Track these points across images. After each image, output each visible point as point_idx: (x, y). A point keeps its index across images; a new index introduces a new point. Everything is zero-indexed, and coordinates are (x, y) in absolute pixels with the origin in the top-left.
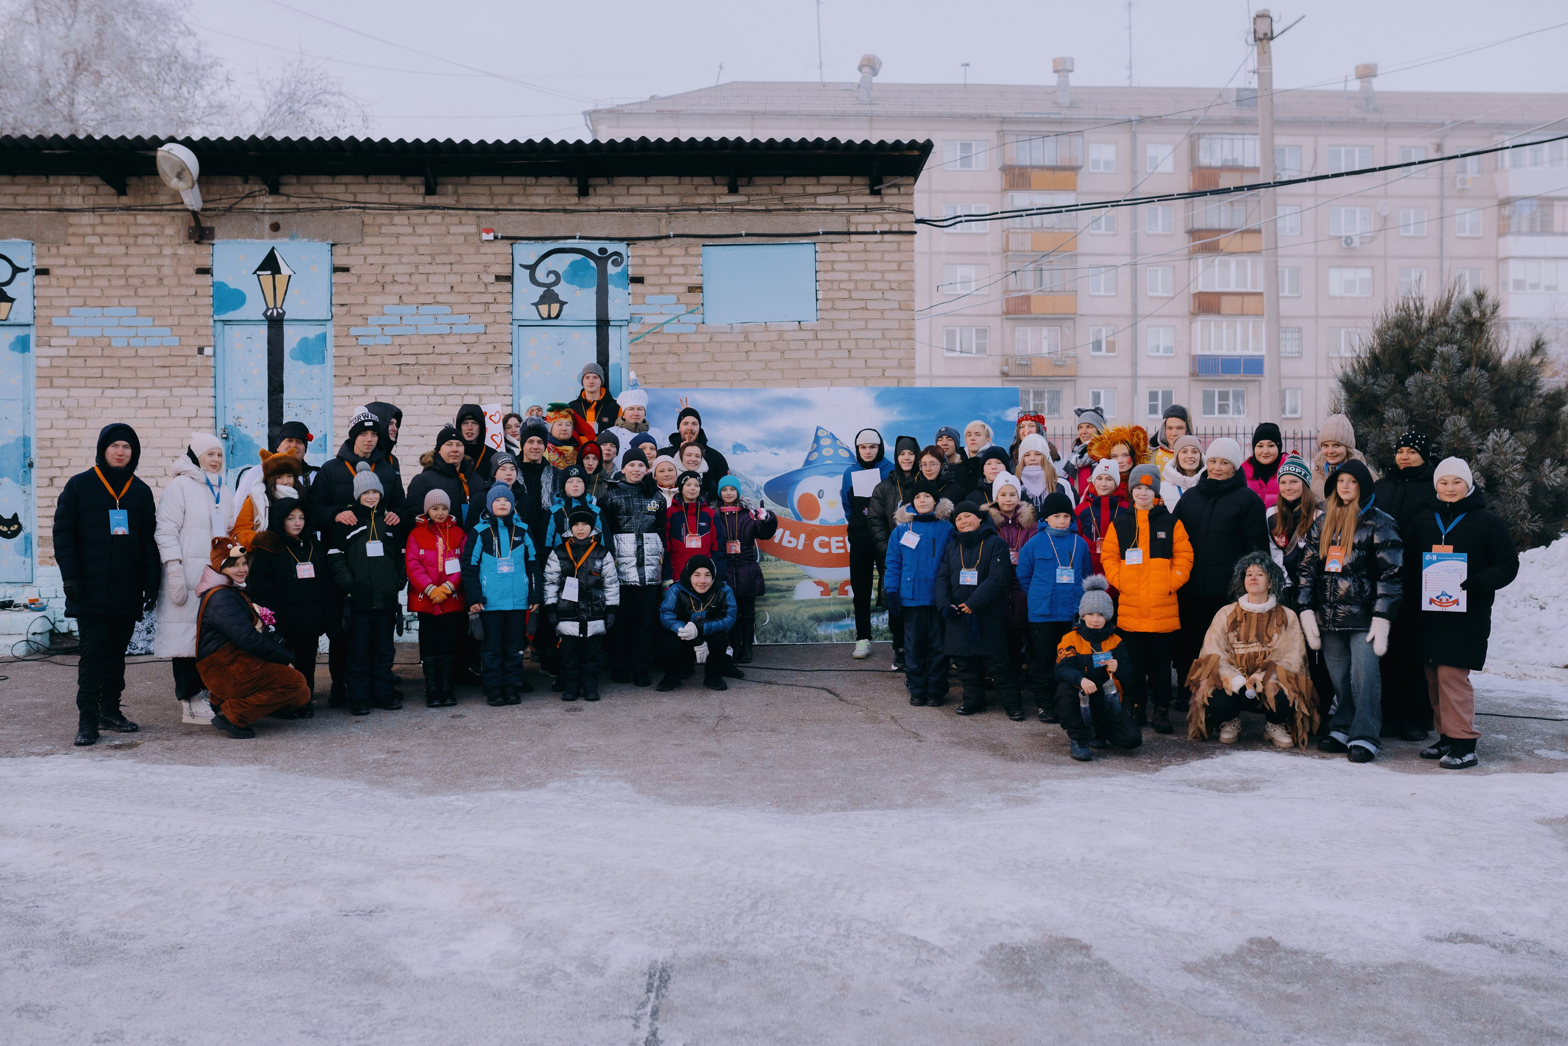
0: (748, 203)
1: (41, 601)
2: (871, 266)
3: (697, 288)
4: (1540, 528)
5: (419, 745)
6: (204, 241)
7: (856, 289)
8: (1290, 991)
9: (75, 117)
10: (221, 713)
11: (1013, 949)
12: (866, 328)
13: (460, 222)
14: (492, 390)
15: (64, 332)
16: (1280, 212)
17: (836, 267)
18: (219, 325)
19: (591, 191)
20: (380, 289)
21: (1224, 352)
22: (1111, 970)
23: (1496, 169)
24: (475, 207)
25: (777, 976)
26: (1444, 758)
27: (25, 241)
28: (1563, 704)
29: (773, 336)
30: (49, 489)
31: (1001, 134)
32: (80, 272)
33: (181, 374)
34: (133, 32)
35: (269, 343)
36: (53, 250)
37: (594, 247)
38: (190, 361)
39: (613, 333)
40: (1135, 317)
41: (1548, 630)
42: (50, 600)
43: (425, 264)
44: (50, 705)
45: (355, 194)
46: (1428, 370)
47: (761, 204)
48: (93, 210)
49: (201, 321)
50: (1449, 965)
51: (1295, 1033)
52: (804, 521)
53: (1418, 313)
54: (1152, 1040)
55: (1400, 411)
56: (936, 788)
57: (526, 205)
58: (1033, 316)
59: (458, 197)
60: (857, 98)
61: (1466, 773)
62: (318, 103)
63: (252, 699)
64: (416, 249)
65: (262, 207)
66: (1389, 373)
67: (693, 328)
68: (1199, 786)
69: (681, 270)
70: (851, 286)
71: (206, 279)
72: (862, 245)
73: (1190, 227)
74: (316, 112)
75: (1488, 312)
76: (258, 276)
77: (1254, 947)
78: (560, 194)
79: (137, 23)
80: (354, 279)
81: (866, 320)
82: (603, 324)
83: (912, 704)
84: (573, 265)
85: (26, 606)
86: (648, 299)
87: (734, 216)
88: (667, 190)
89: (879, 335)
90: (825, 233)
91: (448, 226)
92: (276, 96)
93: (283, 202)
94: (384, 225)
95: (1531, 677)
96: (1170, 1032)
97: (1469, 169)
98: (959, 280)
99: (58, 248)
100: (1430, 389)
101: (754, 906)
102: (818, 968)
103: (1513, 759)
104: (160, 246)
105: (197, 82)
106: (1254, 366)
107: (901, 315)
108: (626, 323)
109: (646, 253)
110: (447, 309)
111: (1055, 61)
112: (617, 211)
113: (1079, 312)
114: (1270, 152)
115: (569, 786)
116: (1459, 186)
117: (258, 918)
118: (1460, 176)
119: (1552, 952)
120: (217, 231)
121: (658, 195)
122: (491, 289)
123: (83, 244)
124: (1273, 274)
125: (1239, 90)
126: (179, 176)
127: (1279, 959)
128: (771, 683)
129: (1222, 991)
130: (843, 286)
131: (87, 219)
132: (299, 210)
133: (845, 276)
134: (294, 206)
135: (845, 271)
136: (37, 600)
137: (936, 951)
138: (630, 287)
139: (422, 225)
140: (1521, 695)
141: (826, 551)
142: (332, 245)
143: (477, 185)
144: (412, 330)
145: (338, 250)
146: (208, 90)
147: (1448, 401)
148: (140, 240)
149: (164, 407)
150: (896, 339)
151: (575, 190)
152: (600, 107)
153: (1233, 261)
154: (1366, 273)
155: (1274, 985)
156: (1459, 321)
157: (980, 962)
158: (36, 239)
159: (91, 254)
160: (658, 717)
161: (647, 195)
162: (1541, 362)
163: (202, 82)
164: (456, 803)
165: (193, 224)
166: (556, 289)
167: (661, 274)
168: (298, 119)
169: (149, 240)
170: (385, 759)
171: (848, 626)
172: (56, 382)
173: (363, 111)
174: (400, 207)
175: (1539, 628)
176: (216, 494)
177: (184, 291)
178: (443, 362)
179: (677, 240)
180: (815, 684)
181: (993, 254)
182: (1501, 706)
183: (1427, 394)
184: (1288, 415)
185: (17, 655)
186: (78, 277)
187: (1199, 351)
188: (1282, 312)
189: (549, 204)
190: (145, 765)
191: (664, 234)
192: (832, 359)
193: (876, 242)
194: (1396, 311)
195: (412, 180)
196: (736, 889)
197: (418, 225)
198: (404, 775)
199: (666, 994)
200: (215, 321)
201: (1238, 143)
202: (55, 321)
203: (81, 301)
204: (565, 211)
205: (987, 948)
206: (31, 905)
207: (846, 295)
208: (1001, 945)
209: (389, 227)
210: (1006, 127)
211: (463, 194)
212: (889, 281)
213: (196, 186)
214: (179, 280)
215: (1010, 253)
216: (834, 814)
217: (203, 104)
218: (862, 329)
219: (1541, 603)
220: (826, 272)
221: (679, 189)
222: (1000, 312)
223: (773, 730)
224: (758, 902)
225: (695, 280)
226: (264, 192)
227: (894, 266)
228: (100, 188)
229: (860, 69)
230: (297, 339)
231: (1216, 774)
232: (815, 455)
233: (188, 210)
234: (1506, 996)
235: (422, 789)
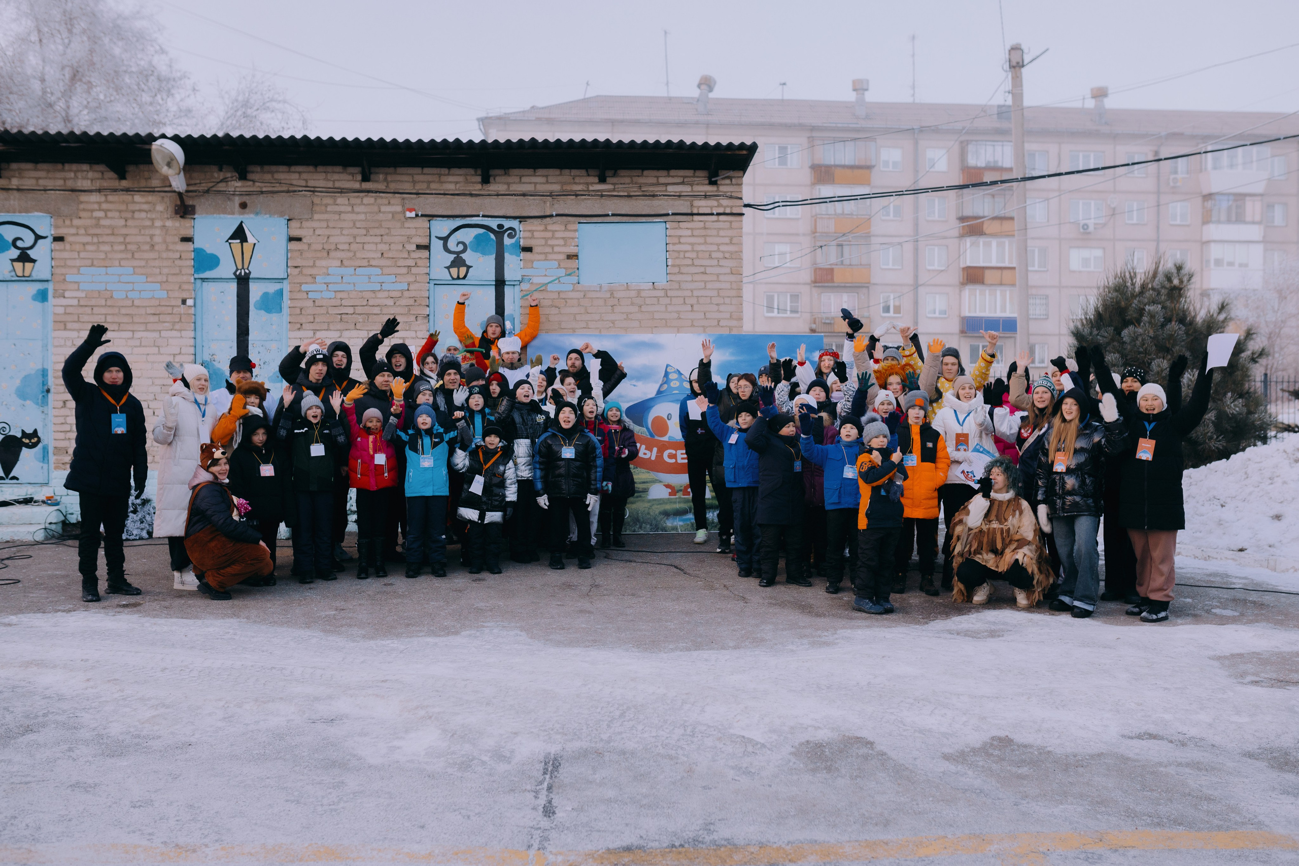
0: (614, 190)
1: (55, 498)
2: (709, 240)
3: (574, 256)
4: (1223, 446)
5: (360, 605)
6: (188, 216)
7: (698, 258)
8: (1020, 772)
9: (70, 118)
10: (205, 581)
11: (816, 744)
12: (705, 288)
13: (389, 203)
14: (413, 334)
15: (76, 286)
16: (1028, 202)
17: (682, 240)
18: (199, 282)
19: (492, 179)
20: (325, 254)
21: (987, 314)
22: (889, 758)
23: (1201, 171)
24: (401, 191)
25: (640, 763)
26: (1144, 614)
27: (45, 214)
28: (1236, 577)
29: (633, 294)
30: (63, 410)
31: (811, 139)
32: (89, 239)
33: (168, 319)
34: (117, 51)
35: (238, 296)
36: (68, 222)
37: (493, 224)
38: (175, 310)
39: (508, 291)
40: (916, 286)
41: (1227, 522)
42: (63, 497)
43: (361, 235)
44: (67, 576)
45: (306, 181)
46: (1139, 324)
47: (624, 192)
48: (99, 191)
49: (185, 278)
50: (1137, 754)
51: (1022, 799)
52: (656, 438)
53: (1132, 280)
54: (917, 804)
55: (1117, 355)
56: (759, 635)
57: (440, 190)
58: (836, 285)
59: (388, 184)
60: (697, 110)
61: (1159, 625)
62: (267, 109)
63: (229, 570)
64: (354, 224)
65: (233, 189)
66: (1109, 326)
67: (571, 287)
68: (958, 634)
69: (561, 242)
70: (694, 255)
71: (189, 246)
72: (702, 224)
73: (960, 215)
74: (265, 116)
75: (1185, 279)
76: (230, 243)
77: (995, 743)
78: (467, 182)
79: (120, 43)
80: (305, 247)
81: (705, 282)
82: (500, 284)
83: (739, 575)
84: (477, 237)
85: (43, 502)
86: (535, 264)
87: (603, 200)
88: (551, 179)
89: (715, 293)
90: (673, 214)
91: (379, 206)
92: (233, 103)
93: (250, 186)
94: (329, 205)
95: (1213, 558)
96: (931, 799)
97: (1179, 170)
98: (776, 253)
99: (71, 220)
100: (1140, 339)
101: (622, 715)
102: (671, 758)
103: (1195, 616)
104: (152, 220)
105: (169, 91)
106: (1009, 325)
107: (733, 278)
108: (518, 283)
109: (534, 228)
110: (378, 271)
111: (854, 82)
112: (512, 195)
113: (873, 281)
114: (1020, 154)
115: (478, 634)
116: (1172, 184)
117: (247, 725)
118: (1172, 176)
119: (1213, 746)
120: (198, 208)
121: (544, 183)
122: (414, 255)
123: (91, 218)
124: (1024, 252)
125: (999, 106)
126: (169, 165)
127: (1013, 750)
128: (631, 561)
129: (970, 773)
130: (687, 255)
131: (94, 198)
132: (262, 192)
133: (689, 248)
134: (258, 189)
135: (689, 244)
136: (52, 497)
137: (759, 746)
138: (522, 254)
139: (359, 205)
140: (1205, 571)
141: (673, 461)
142: (288, 220)
143: (402, 174)
144: (351, 287)
145: (293, 224)
146: (178, 97)
147: (1154, 348)
148: (137, 215)
149: (155, 346)
150: (729, 297)
151: (479, 179)
152: (490, 115)
153: (994, 243)
154: (1099, 253)
155: (1009, 768)
156: (1163, 287)
157: (791, 753)
158: (54, 213)
159: (97, 226)
160: (544, 585)
161: (535, 184)
162: (1226, 318)
163: (173, 91)
164: (392, 645)
165: (179, 203)
166: (463, 256)
167: (546, 245)
168: (251, 121)
169: (143, 215)
170: (334, 615)
171: (690, 519)
172: (69, 326)
173: (303, 116)
174: (342, 191)
175: (1220, 521)
176: (203, 410)
177: (171, 255)
178: (375, 312)
179: (559, 218)
180: (665, 562)
181: (804, 235)
182: (1189, 578)
183: (1138, 343)
184: (1037, 365)
185: (37, 540)
186: (87, 243)
187: (967, 314)
188: (1031, 283)
189: (459, 190)
190: (148, 619)
191: (548, 213)
192: (678, 312)
193: (713, 222)
194: (1115, 279)
195: (351, 170)
196: (609, 703)
197: (356, 205)
198: (350, 626)
199: (558, 775)
200: (195, 279)
201: (999, 149)
202: (68, 278)
203: (89, 262)
204: (471, 195)
205: (796, 744)
206: (71, 715)
207: (689, 262)
208: (808, 741)
209: (333, 207)
210: (815, 134)
211: (391, 181)
212: (723, 252)
213: (182, 173)
214: (167, 246)
215: (817, 234)
216: (681, 653)
217: (174, 108)
218: (702, 289)
219: (1222, 502)
220: (674, 244)
221: (560, 178)
222: (809, 281)
223: (633, 595)
224: (625, 712)
225: (572, 250)
226: (234, 178)
227: (727, 240)
228: (105, 173)
229: (699, 86)
230: (260, 294)
231: (971, 626)
232: (665, 386)
233: (175, 192)
234: (1177, 774)
235: (365, 636)
